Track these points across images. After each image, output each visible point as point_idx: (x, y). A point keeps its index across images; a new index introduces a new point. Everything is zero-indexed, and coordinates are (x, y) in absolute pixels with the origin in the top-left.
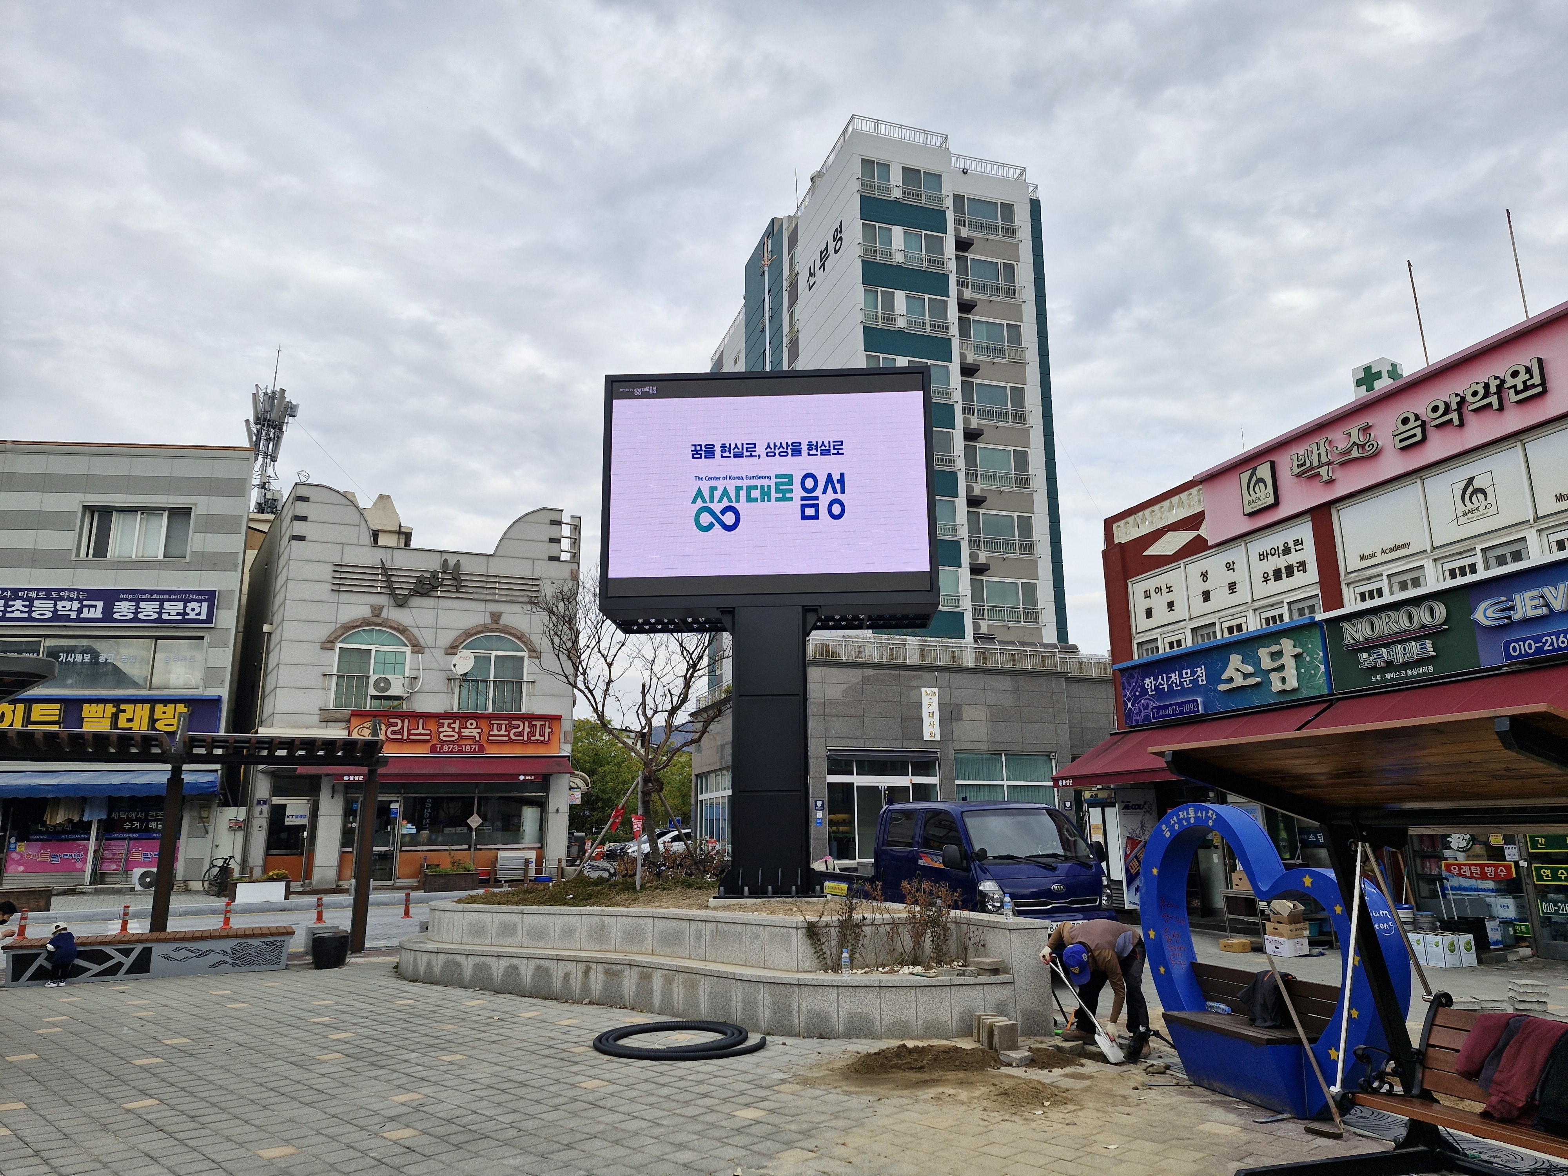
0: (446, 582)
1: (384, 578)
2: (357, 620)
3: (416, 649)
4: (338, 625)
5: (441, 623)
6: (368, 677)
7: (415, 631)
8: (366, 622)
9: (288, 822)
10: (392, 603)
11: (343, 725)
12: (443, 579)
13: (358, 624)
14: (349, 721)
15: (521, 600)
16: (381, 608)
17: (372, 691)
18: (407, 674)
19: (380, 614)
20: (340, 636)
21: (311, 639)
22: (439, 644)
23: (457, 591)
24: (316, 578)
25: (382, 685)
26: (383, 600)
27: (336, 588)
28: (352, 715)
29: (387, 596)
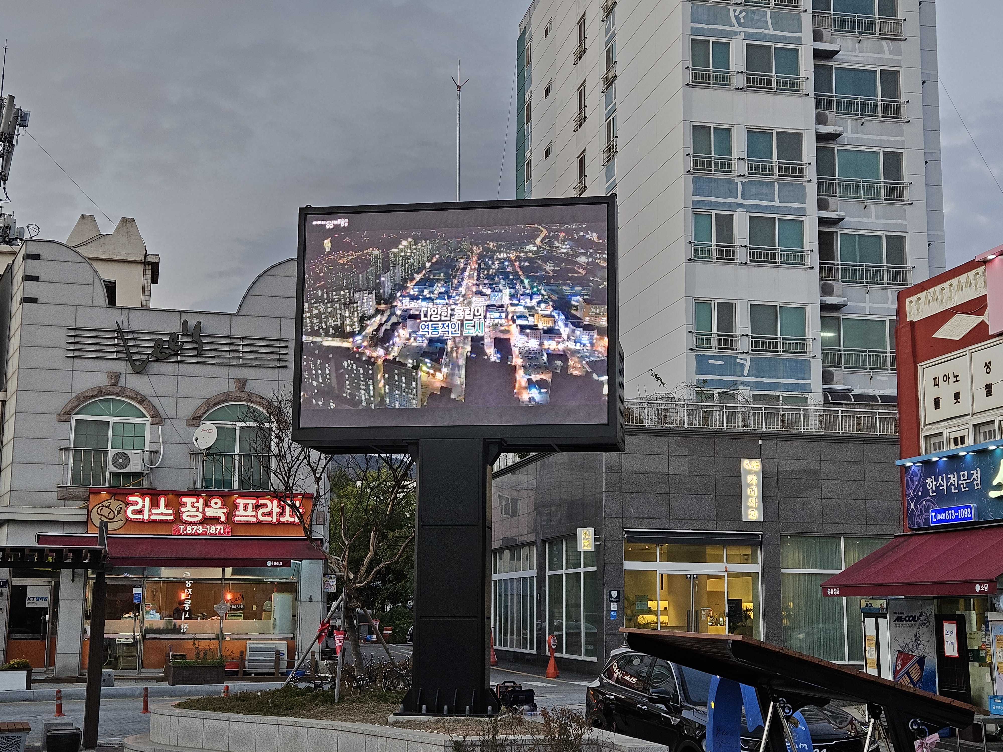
0: (186, 346)
1: (121, 343)
2: (92, 389)
3: (157, 420)
4: (74, 395)
5: (182, 391)
6: (106, 452)
7: (155, 401)
8: (101, 391)
9: (29, 605)
10: (130, 369)
11: (82, 503)
12: (183, 342)
13: (94, 393)
14: (87, 499)
15: (267, 363)
16: (118, 376)
17: (111, 467)
18: (147, 448)
19: (117, 382)
20: (77, 407)
21: (46, 411)
22: (180, 414)
23: (198, 356)
24: (49, 344)
25: (121, 461)
26: (121, 367)
27: (71, 354)
28: (90, 493)
29: (124, 362)
